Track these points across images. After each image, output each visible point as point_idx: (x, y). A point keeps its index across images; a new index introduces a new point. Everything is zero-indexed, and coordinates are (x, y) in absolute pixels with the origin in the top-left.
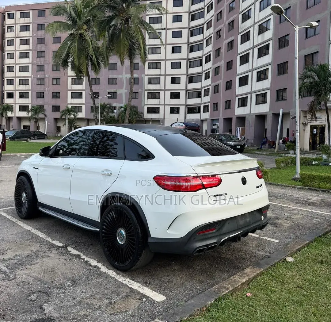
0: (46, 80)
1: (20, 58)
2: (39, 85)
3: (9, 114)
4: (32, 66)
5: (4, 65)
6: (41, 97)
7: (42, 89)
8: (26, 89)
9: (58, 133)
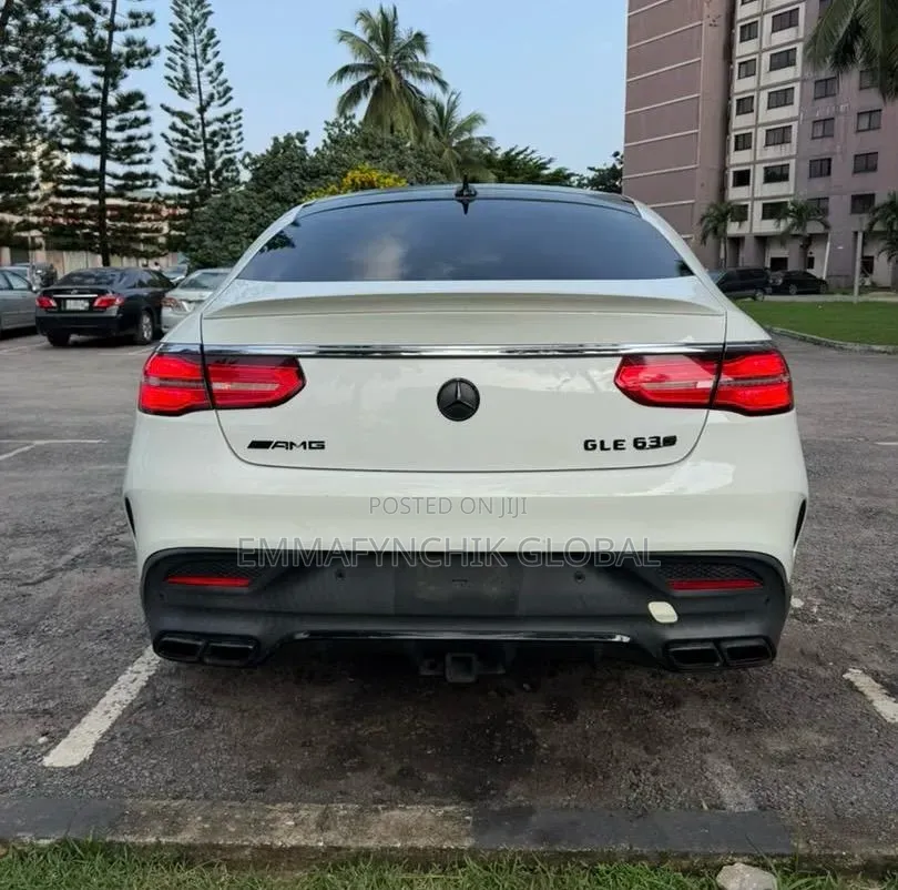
0: (840, 122)
1: (771, 70)
2: (820, 140)
3: (733, 229)
4: (802, 87)
5: (730, 99)
6: (821, 175)
7: (826, 150)
8: (783, 155)
9: (866, 276)
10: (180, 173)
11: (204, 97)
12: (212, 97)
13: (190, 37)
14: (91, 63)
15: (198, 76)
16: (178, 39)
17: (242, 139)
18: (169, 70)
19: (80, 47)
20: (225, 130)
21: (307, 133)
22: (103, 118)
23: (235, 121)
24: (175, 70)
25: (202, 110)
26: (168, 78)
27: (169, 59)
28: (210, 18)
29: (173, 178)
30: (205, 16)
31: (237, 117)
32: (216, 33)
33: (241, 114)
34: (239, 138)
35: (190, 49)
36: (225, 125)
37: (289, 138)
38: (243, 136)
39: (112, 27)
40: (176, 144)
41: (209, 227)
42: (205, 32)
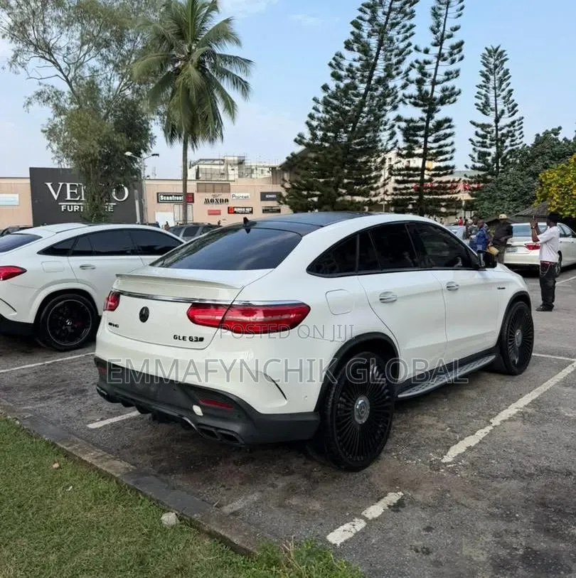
10: (479, 162)
11: (498, 113)
12: (503, 112)
13: (492, 77)
14: (421, 106)
15: (496, 100)
16: (484, 79)
17: (523, 136)
18: (477, 99)
19: (415, 98)
20: (511, 132)
21: (560, 128)
22: (426, 136)
23: (519, 125)
24: (481, 99)
25: (497, 121)
26: (476, 104)
27: (478, 93)
28: (505, 63)
29: (474, 166)
30: (502, 62)
31: (520, 122)
32: (509, 71)
33: (523, 121)
34: (521, 136)
35: (491, 85)
36: (512, 128)
37: (547, 133)
38: (524, 133)
39: (434, 83)
40: (478, 144)
41: (489, 195)
42: (502, 72)
